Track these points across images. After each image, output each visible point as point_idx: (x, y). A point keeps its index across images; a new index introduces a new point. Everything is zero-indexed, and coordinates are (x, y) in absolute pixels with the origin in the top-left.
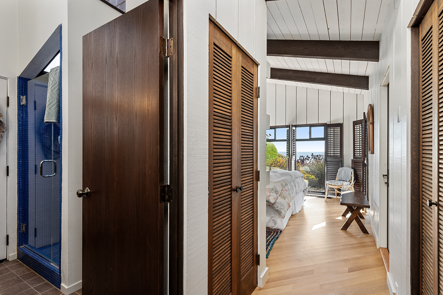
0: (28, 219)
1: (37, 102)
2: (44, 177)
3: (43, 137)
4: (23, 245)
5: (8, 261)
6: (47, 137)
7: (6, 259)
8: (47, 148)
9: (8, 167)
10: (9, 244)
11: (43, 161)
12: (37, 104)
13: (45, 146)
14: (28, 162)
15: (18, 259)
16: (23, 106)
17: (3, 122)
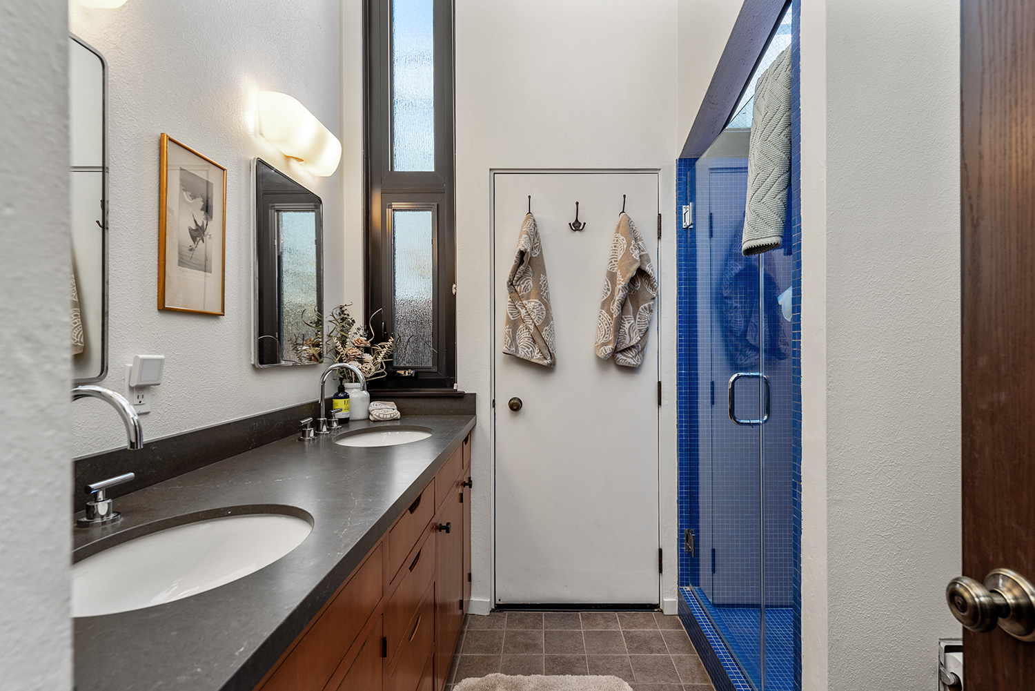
0: (698, 522)
1: (714, 216)
2: (738, 423)
3: (729, 305)
4: (688, 585)
5: (662, 611)
6: (736, 307)
7: (657, 606)
8: (737, 337)
9: (659, 384)
10: (663, 573)
11: (736, 375)
12: (714, 220)
13: (731, 331)
14: (697, 374)
15: (679, 615)
16: (687, 231)
17: (651, 273)
